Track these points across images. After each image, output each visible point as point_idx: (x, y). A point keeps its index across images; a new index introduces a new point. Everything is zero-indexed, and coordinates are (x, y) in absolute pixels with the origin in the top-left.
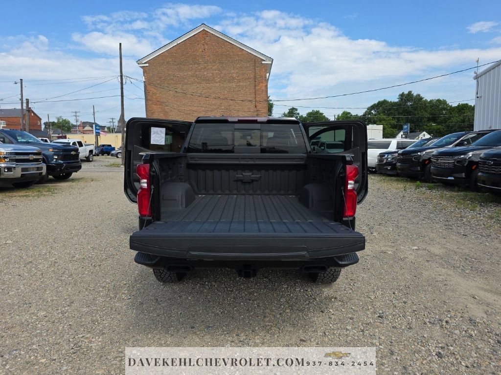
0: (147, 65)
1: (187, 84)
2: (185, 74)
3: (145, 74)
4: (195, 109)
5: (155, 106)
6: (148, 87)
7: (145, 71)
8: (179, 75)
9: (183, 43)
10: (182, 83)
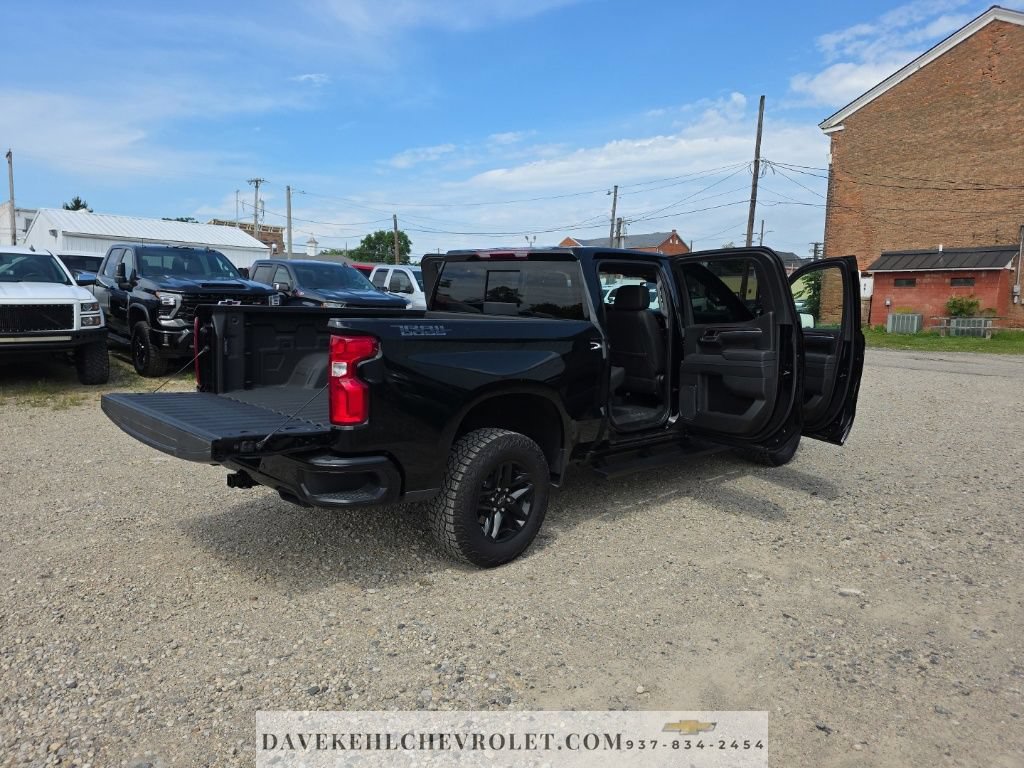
0: (841, 128)
1: (931, 157)
2: (931, 135)
3: (835, 149)
4: (944, 215)
5: (846, 216)
6: (838, 175)
7: (836, 141)
8: (914, 140)
9: (932, 65)
10: (919, 156)
